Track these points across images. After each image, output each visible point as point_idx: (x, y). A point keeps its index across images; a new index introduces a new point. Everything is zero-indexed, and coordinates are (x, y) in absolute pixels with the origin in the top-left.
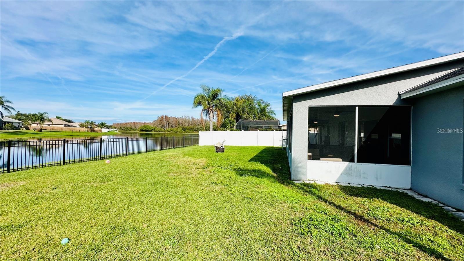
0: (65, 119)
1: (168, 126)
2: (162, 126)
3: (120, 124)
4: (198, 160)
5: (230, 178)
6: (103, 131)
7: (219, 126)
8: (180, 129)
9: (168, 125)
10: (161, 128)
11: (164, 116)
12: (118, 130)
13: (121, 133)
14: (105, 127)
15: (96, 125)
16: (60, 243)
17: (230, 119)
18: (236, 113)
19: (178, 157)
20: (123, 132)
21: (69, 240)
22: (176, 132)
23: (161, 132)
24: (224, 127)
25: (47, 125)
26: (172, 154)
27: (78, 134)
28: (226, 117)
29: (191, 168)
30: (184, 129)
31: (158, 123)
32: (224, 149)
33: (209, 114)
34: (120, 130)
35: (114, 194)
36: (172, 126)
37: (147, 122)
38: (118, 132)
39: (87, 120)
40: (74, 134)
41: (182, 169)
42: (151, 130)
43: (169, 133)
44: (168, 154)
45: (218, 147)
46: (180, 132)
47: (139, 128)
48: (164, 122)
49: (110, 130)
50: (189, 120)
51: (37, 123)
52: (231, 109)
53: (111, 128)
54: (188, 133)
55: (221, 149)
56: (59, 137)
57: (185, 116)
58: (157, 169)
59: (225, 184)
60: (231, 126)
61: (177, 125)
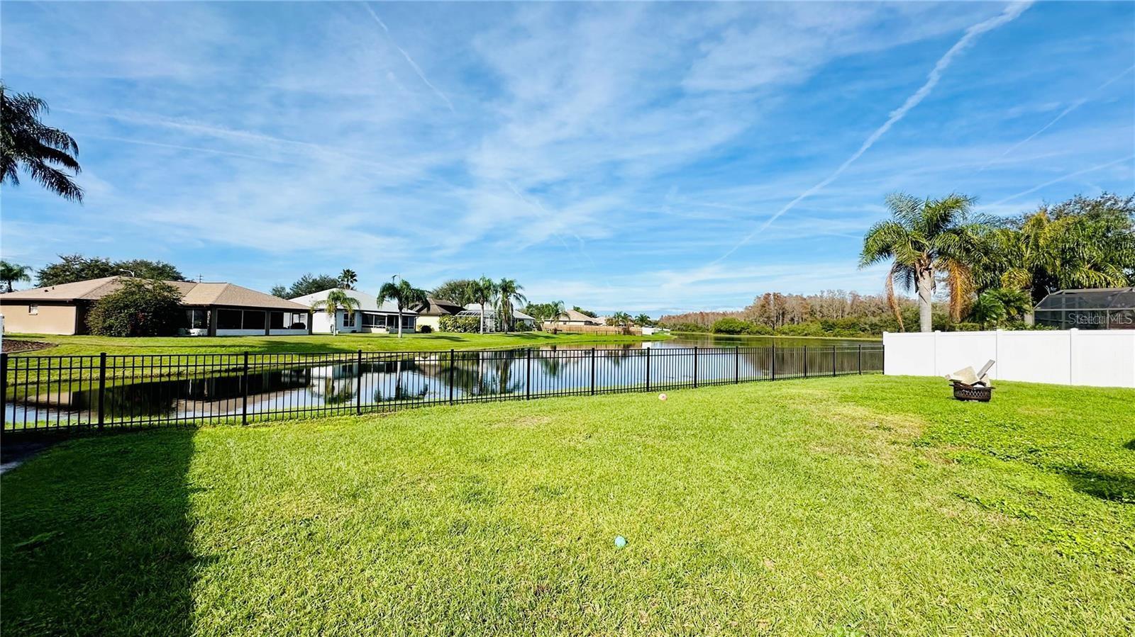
0: (585, 310)
1: (783, 320)
2: (766, 319)
3: (674, 318)
4: (892, 419)
5: (1041, 494)
6: (643, 333)
7: (957, 315)
8: (815, 327)
9: (783, 317)
10: (764, 325)
11: (772, 294)
12: (669, 330)
13: (676, 337)
14: (646, 324)
15: (632, 321)
16: (614, 543)
17: (1003, 290)
18: (1030, 270)
19: (824, 402)
20: (679, 335)
21: (627, 542)
22: (806, 335)
23: (763, 334)
24: (977, 317)
25: (562, 323)
26: (806, 394)
27: (605, 338)
28: (986, 286)
29: (873, 440)
30: (829, 327)
31: (757, 314)
32: (989, 390)
33: (917, 280)
34: (673, 330)
35: (687, 470)
36: (792, 320)
37: (729, 310)
38: (669, 334)
39: (617, 311)
40: (599, 338)
41: (842, 438)
42: (739, 329)
43: (784, 336)
44: (793, 391)
45: (965, 385)
46: (815, 334)
47: (712, 325)
48: (773, 309)
49: (657, 330)
50: (843, 302)
51: (551, 319)
52: (1006, 256)
53: (657, 326)
54: (839, 338)
55: (978, 390)
56: (579, 343)
57: (830, 291)
58: (773, 428)
59: (1021, 511)
60: (1008, 313)
61: (807, 316)
